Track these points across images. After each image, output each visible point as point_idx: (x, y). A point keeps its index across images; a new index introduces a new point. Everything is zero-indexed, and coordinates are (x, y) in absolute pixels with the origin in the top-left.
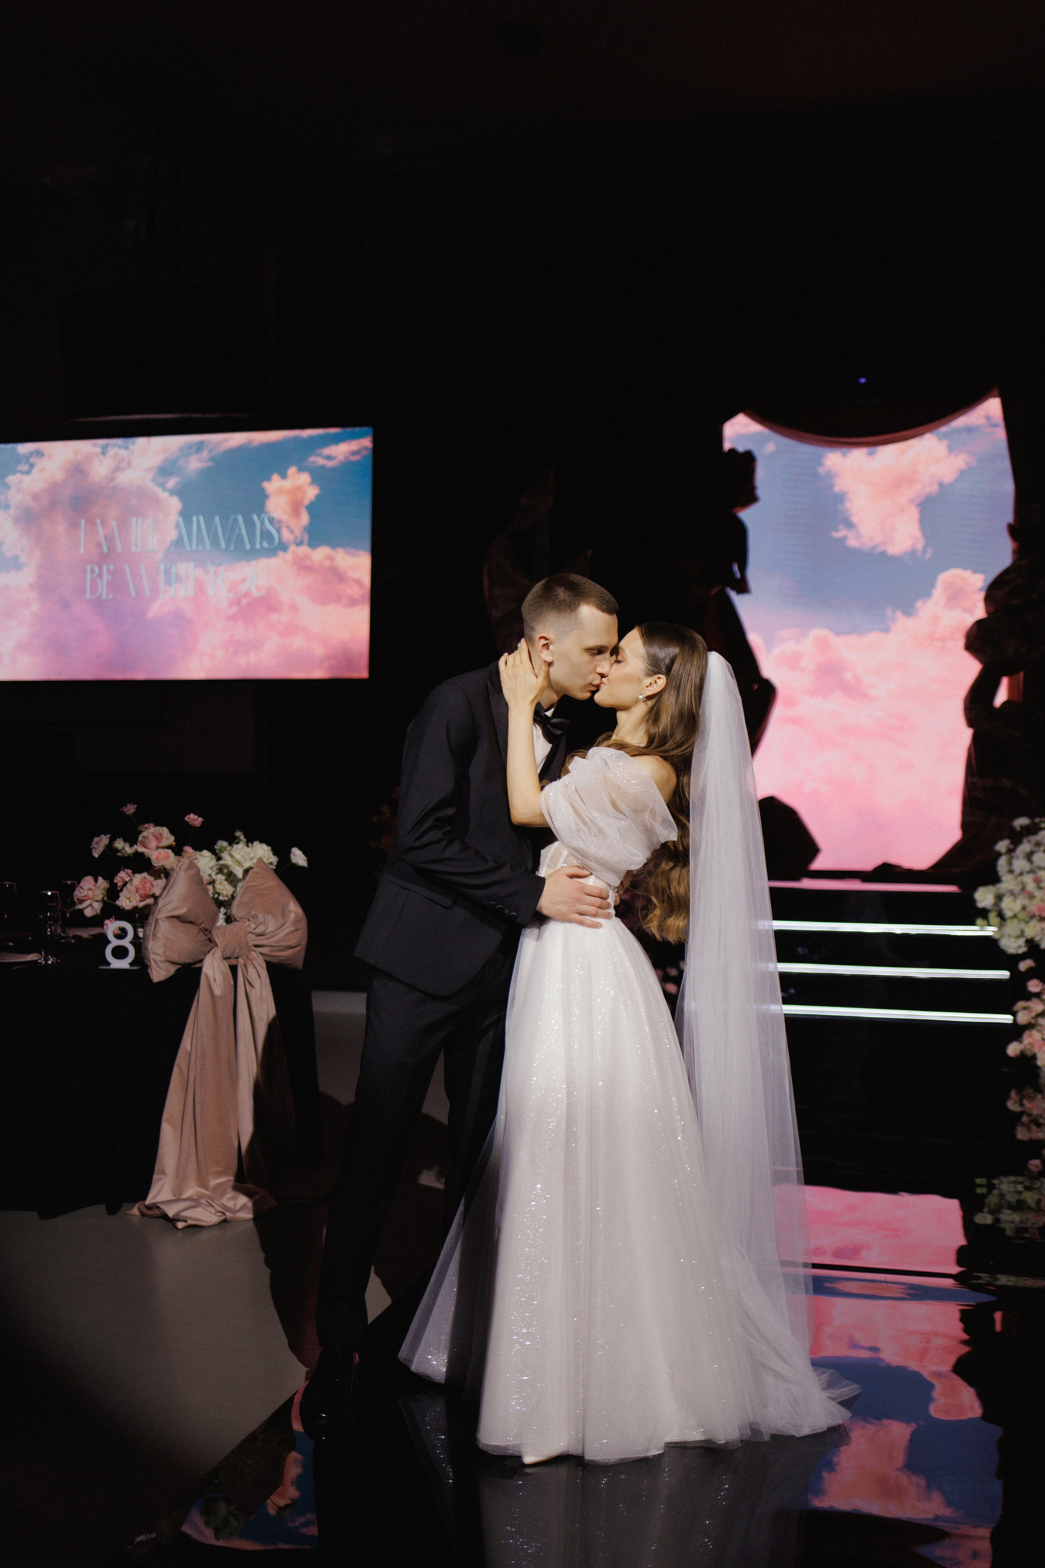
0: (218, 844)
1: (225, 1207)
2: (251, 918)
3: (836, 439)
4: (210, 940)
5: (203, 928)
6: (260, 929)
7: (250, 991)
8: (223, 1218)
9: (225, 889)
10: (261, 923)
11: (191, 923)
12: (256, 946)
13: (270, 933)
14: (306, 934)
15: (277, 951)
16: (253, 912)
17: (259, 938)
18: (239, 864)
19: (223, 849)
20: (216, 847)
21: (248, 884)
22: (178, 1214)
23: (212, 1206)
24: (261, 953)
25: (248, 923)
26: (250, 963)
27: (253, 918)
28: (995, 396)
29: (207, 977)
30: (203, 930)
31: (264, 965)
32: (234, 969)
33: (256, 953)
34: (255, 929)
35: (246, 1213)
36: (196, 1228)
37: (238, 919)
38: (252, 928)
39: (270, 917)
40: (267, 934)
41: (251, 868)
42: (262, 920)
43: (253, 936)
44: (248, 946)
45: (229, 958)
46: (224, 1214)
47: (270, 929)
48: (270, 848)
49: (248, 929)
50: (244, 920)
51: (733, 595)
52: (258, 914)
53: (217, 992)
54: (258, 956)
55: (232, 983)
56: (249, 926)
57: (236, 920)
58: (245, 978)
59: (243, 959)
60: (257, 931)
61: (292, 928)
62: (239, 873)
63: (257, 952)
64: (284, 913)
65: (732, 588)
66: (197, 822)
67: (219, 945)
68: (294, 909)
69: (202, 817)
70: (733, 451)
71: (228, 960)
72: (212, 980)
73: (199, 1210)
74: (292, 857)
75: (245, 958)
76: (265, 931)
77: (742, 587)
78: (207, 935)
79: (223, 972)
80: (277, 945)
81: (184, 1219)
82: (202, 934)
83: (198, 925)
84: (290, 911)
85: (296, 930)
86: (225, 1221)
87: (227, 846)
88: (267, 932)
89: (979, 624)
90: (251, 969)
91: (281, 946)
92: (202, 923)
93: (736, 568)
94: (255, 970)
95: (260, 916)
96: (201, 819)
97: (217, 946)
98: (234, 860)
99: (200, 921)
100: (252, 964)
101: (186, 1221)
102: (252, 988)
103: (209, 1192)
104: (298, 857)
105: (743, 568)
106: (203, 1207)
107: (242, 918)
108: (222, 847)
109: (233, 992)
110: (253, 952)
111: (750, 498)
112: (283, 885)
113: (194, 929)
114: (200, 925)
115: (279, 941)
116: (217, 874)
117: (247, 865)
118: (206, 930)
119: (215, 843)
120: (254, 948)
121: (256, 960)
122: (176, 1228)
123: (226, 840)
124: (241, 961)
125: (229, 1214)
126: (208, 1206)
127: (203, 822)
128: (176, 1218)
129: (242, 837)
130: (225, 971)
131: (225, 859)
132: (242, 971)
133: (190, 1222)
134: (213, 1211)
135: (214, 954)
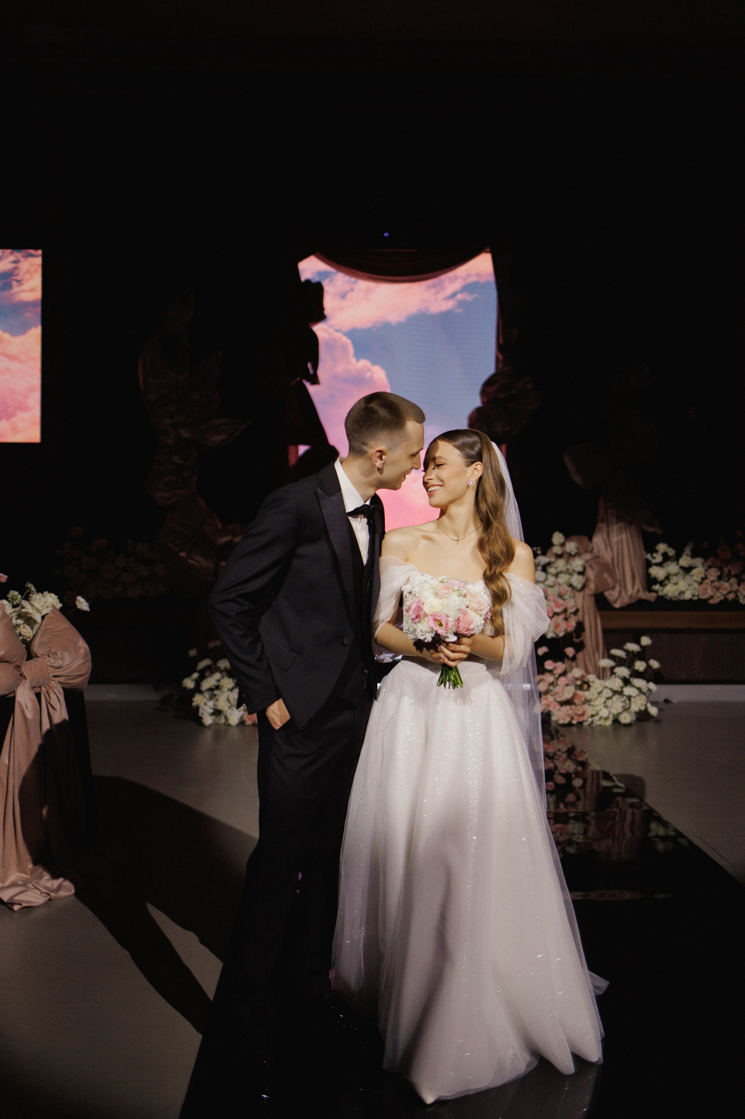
0: (10, 593)
1: (46, 888)
2: (50, 655)
3: (379, 277)
4: (21, 675)
5: (16, 665)
6: (59, 663)
7: (53, 713)
8: (48, 898)
9: (27, 631)
10: (59, 658)
11: (8, 662)
12: (55, 677)
13: (66, 665)
14: (91, 664)
15: (71, 679)
16: (53, 650)
17: (57, 670)
18: (38, 611)
19: (15, 598)
20: (9, 596)
21: (45, 627)
22: (12, 898)
23: (37, 888)
24: (59, 682)
25: (48, 659)
26: (51, 690)
27: (52, 654)
28: (487, 252)
29: (21, 705)
30: (16, 667)
31: (62, 692)
32: (38, 696)
33: (56, 683)
34: (54, 663)
35: (65, 892)
36: (28, 909)
37: (39, 656)
38: (52, 663)
39: (66, 654)
40: (64, 667)
41: (47, 614)
42: (60, 656)
43: (52, 669)
44: (50, 677)
45: (34, 687)
46: (49, 894)
47: (66, 663)
48: (57, 597)
49: (48, 663)
50: (44, 656)
51: (308, 385)
52: (57, 652)
53: (29, 716)
54: (57, 685)
55: (39, 708)
56: (49, 661)
57: (37, 656)
58: (48, 703)
59: (45, 687)
60: (56, 665)
61: (83, 661)
62: (38, 618)
63: (56, 681)
64: (77, 649)
65: (308, 381)
66: (3, 579)
67: (27, 677)
68: (83, 645)
69: (6, 575)
70: (308, 281)
71: (34, 689)
72: (24, 707)
73: (29, 893)
74: (77, 603)
75: (47, 687)
76: (62, 665)
77: (315, 380)
78: (19, 671)
79: (32, 700)
80: (71, 675)
81: (20, 903)
82: (16, 670)
83: (12, 664)
84: (80, 648)
85: (85, 662)
86: (50, 900)
87: (18, 594)
88: (64, 666)
89: (478, 410)
90: (53, 697)
91: (74, 676)
92: (16, 661)
93: (309, 366)
94: (55, 695)
95: (59, 653)
96: (6, 576)
97: (26, 678)
98: (34, 608)
99: (14, 660)
100: (53, 691)
101: (21, 904)
102: (54, 710)
103: (28, 875)
104: (82, 604)
105: (315, 366)
106: (31, 891)
107: (42, 655)
108: (14, 596)
109: (39, 714)
110: (53, 682)
111: (320, 316)
112: (73, 628)
113: (10, 667)
114: (15, 662)
115: (73, 671)
116: (17, 619)
117: (44, 612)
118: (18, 667)
119: (8, 593)
120: (54, 679)
121: (56, 688)
122: (13, 910)
123: (17, 591)
124: (44, 689)
125: (53, 895)
126: (34, 889)
127: (7, 578)
128: (11, 902)
129: (33, 588)
130: (33, 698)
131: (27, 608)
132: (45, 696)
133: (24, 905)
134: (39, 893)
135: (24, 685)
